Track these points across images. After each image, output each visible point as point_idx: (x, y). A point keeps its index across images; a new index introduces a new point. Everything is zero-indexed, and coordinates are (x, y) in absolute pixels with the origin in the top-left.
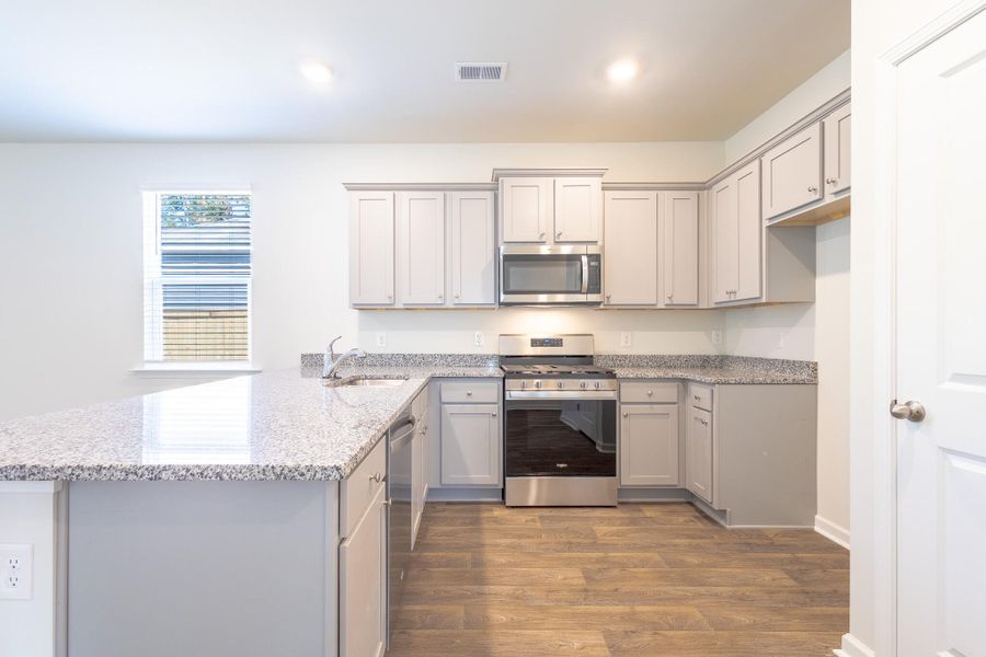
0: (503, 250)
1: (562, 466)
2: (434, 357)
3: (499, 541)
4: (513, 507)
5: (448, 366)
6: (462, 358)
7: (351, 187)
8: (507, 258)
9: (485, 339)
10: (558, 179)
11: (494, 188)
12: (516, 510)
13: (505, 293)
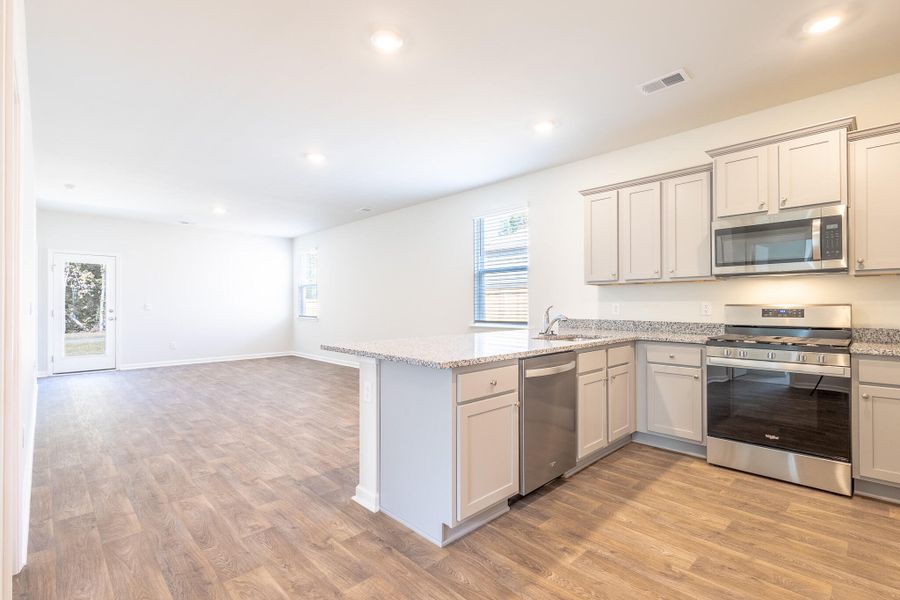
0: (717, 225)
1: (773, 437)
2: (661, 324)
3: (673, 482)
4: (715, 466)
5: (674, 332)
6: (687, 326)
7: (585, 193)
8: (719, 233)
9: (713, 309)
10: (781, 144)
11: (709, 169)
12: (718, 469)
13: (717, 265)
